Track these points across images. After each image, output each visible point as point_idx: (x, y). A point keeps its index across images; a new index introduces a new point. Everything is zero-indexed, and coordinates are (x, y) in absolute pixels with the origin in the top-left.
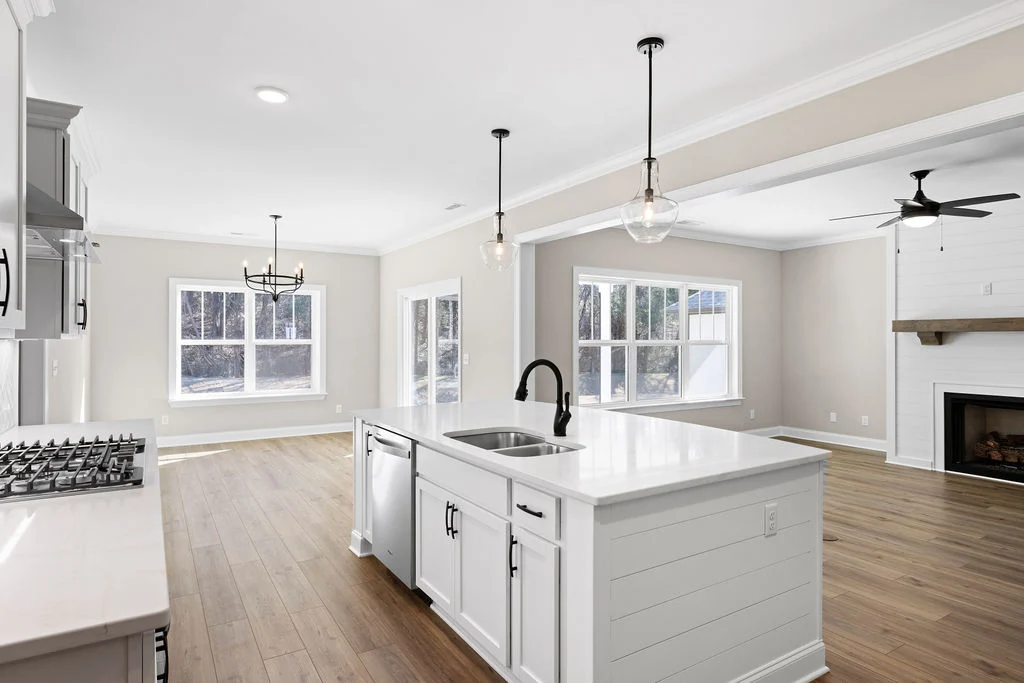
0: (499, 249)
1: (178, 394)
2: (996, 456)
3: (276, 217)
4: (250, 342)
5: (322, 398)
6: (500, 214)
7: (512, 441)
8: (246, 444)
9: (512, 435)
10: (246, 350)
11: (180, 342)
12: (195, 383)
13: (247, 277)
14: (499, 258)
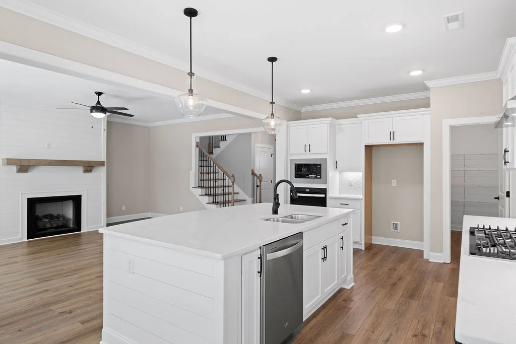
2: (48, 226)
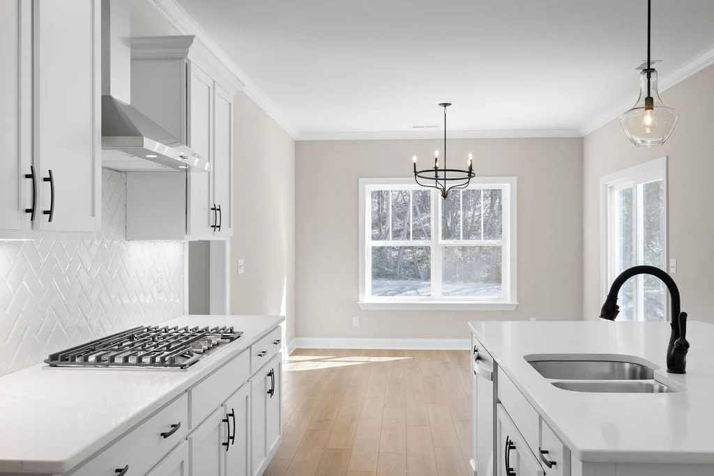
0: (648, 119)
1: (369, 295)
3: (445, 105)
4: (437, 243)
5: (513, 309)
6: (649, 71)
7: (627, 373)
8: (428, 353)
9: (627, 366)
10: (432, 251)
11: (370, 244)
12: (423, 286)
13: (416, 173)
14: (648, 131)
